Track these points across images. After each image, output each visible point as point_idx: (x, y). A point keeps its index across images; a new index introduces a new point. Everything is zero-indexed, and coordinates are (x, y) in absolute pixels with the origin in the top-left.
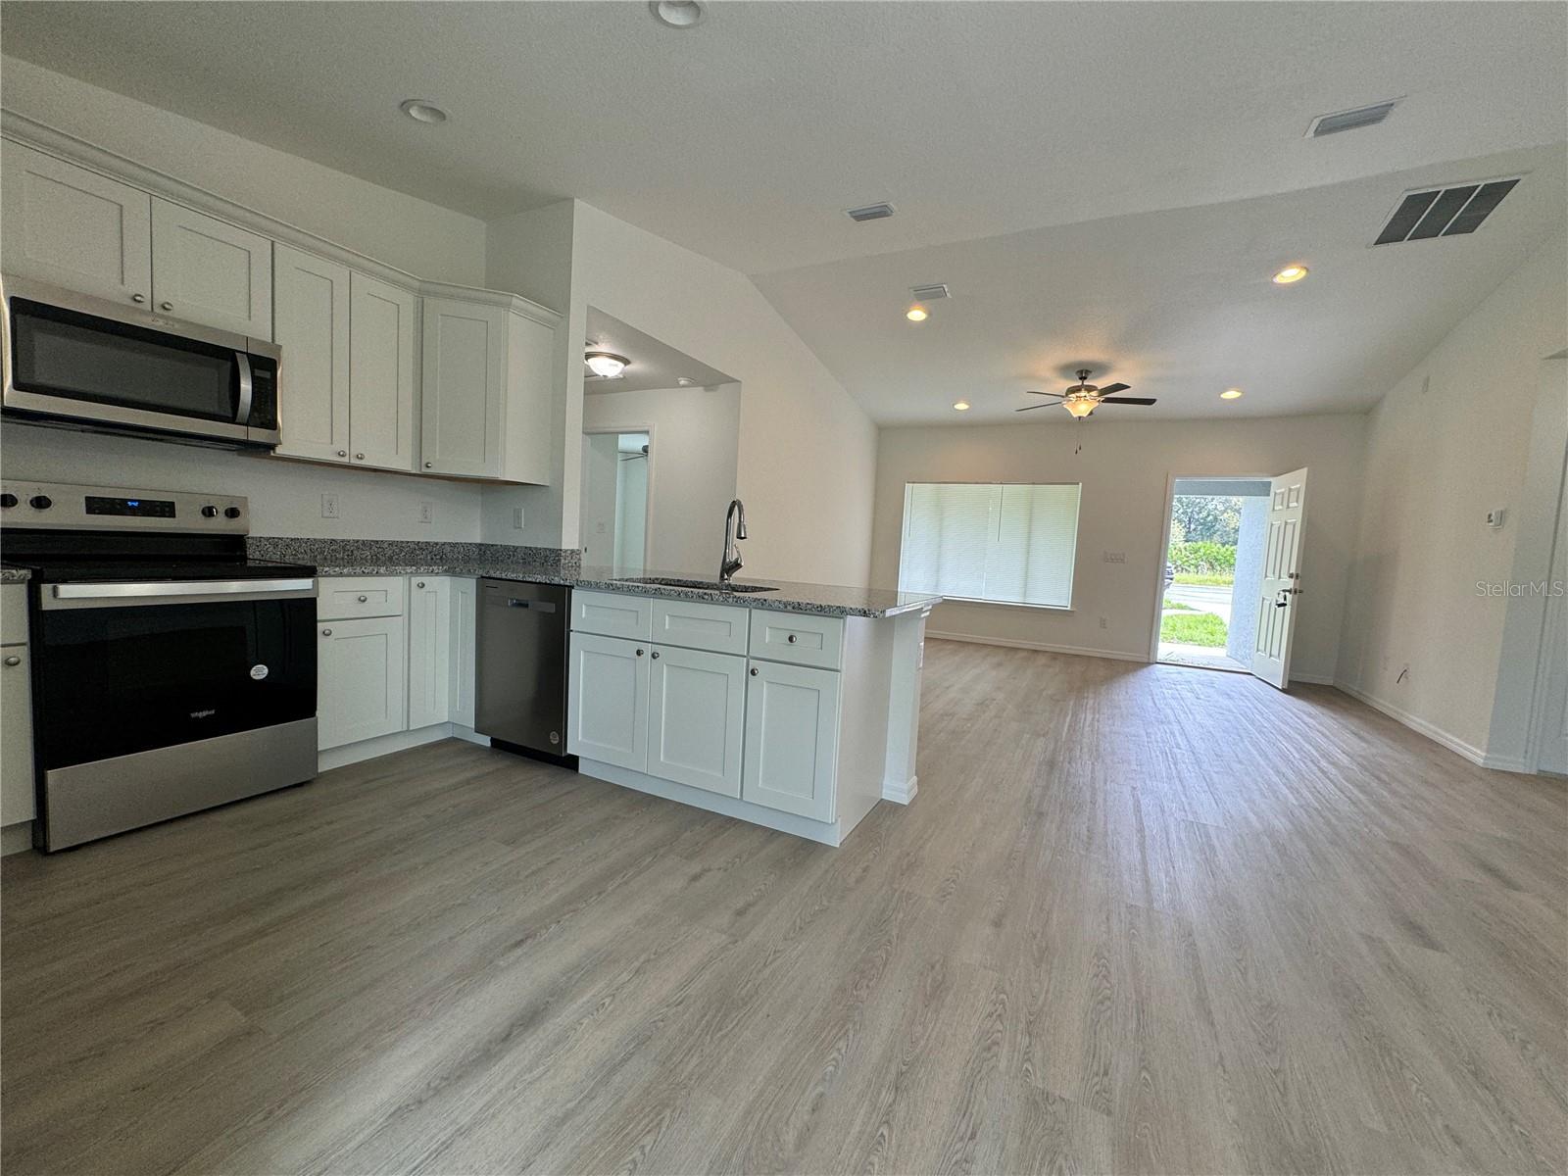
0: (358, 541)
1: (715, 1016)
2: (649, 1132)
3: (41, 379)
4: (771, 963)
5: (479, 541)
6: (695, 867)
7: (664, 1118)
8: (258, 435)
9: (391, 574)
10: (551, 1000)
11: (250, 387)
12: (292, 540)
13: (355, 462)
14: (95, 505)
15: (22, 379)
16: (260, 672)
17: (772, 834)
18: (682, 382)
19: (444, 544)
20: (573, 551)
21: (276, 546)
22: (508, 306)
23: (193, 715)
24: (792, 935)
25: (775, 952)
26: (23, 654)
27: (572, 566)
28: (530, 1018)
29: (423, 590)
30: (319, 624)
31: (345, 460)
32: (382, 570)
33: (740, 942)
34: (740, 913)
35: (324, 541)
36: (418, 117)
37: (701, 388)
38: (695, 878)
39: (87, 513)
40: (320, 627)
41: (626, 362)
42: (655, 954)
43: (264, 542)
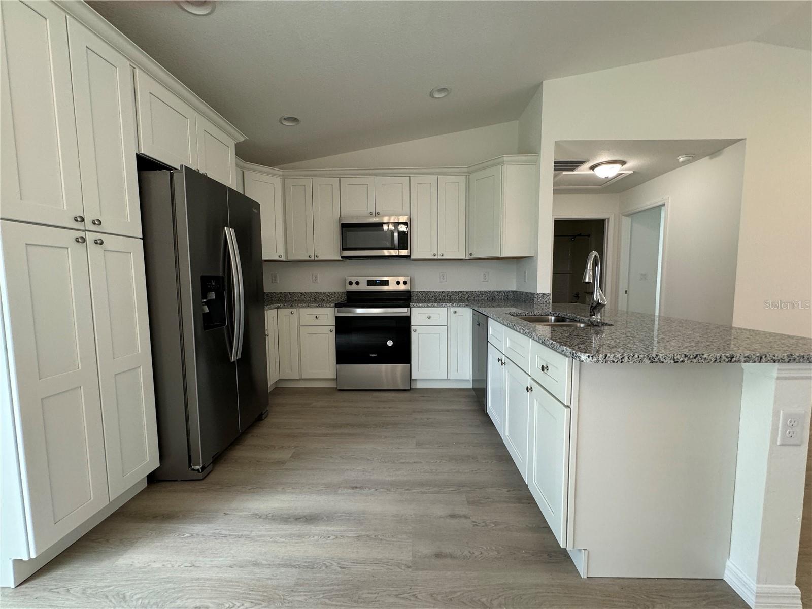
0: (453, 292)
1: (338, 590)
2: (252, 603)
3: (348, 246)
4: (403, 598)
5: (515, 290)
6: (463, 510)
7: (261, 604)
8: (404, 252)
9: (440, 307)
10: (325, 518)
11: (397, 235)
12: (428, 292)
13: (440, 257)
14: (370, 283)
15: (344, 247)
16: (390, 343)
17: (546, 527)
18: (681, 160)
19: (494, 292)
20: (543, 295)
21: (422, 295)
22: (502, 163)
23: (371, 355)
24: (439, 598)
25: (414, 595)
26: (334, 328)
27: (543, 303)
28: (311, 519)
29: (456, 314)
30: (412, 327)
31: (436, 257)
32: (436, 304)
33: (410, 570)
34: (438, 555)
35: (440, 292)
36: (441, 96)
37: (707, 158)
38: (453, 516)
39: (367, 285)
40: (413, 328)
41: (623, 163)
42: (375, 536)
43: (419, 293)
